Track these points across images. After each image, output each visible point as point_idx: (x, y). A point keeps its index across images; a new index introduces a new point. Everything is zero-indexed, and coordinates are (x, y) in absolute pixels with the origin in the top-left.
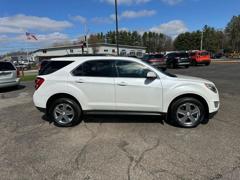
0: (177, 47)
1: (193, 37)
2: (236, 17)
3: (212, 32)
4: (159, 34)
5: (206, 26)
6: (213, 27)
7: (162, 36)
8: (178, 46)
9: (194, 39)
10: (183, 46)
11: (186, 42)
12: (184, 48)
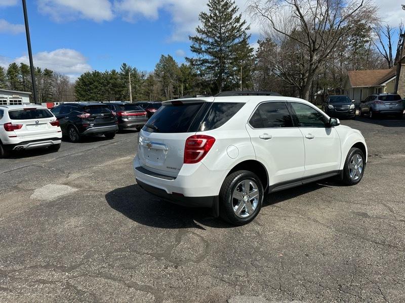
0: (82, 95)
1: (106, 79)
2: (166, 58)
3: (134, 74)
4: (43, 70)
5: (125, 65)
6: (135, 68)
7: (48, 73)
8: (83, 93)
9: (108, 83)
10: (91, 93)
11: (96, 87)
12: (94, 97)
